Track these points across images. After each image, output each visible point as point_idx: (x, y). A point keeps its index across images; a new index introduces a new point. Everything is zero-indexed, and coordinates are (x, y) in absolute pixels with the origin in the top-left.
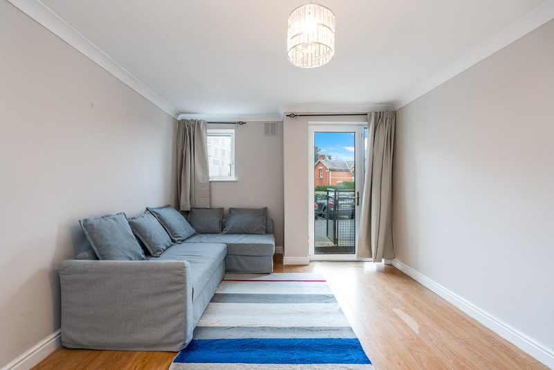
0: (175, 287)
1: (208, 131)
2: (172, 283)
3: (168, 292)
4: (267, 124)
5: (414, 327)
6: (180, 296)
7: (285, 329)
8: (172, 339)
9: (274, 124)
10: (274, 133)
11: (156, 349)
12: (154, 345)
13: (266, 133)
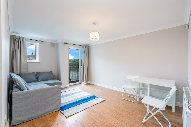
0: (58, 92)
1: (27, 42)
2: (58, 91)
3: (56, 94)
4: (52, 43)
5: (100, 91)
6: (59, 94)
7: (83, 97)
8: (57, 107)
9: (54, 44)
10: (54, 46)
11: (52, 112)
12: (52, 111)
13: (51, 46)
